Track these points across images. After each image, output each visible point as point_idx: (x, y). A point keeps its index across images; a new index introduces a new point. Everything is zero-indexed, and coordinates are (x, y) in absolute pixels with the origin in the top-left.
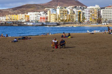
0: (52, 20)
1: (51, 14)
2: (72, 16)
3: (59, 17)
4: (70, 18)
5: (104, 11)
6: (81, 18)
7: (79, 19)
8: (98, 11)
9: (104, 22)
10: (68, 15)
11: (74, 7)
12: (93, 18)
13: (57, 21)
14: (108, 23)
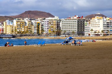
0: (8, 32)
1: (7, 26)
2: (29, 28)
3: (16, 28)
4: (28, 30)
5: (63, 23)
6: (40, 29)
7: (38, 31)
8: (57, 23)
9: (63, 34)
10: (25, 26)
11: (43, 19)
12: (52, 30)
13: (13, 33)
14: (67, 35)
